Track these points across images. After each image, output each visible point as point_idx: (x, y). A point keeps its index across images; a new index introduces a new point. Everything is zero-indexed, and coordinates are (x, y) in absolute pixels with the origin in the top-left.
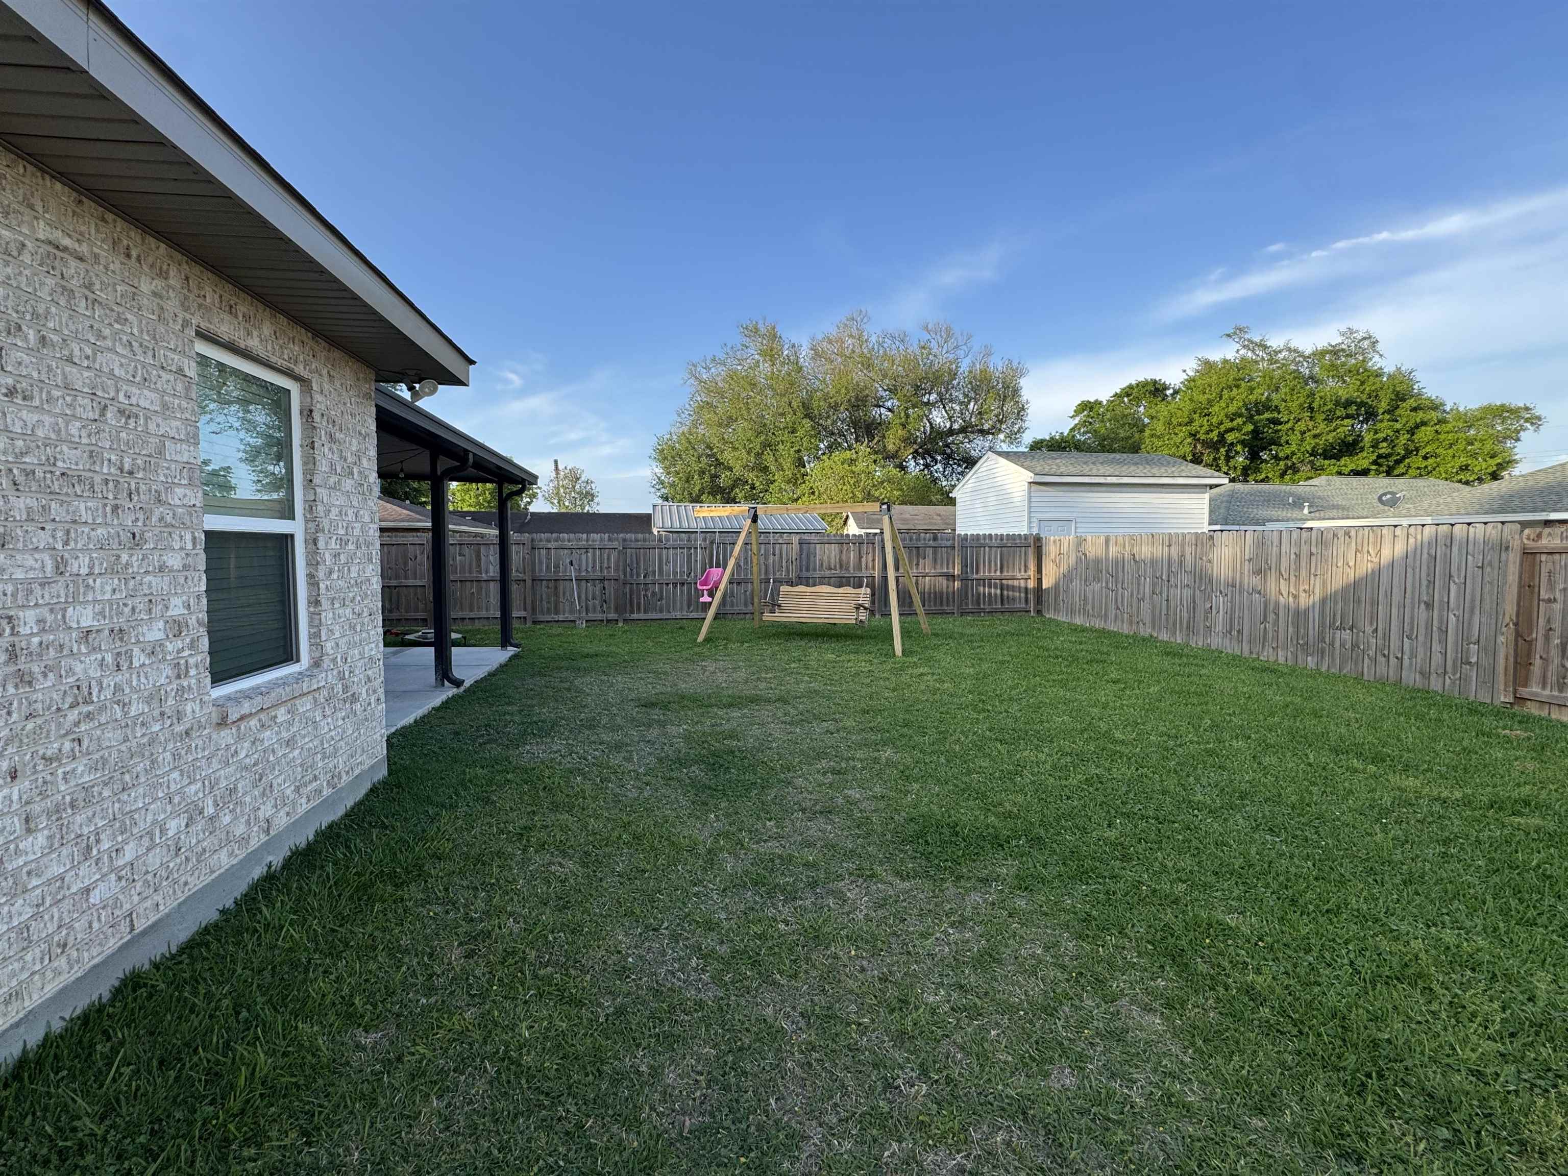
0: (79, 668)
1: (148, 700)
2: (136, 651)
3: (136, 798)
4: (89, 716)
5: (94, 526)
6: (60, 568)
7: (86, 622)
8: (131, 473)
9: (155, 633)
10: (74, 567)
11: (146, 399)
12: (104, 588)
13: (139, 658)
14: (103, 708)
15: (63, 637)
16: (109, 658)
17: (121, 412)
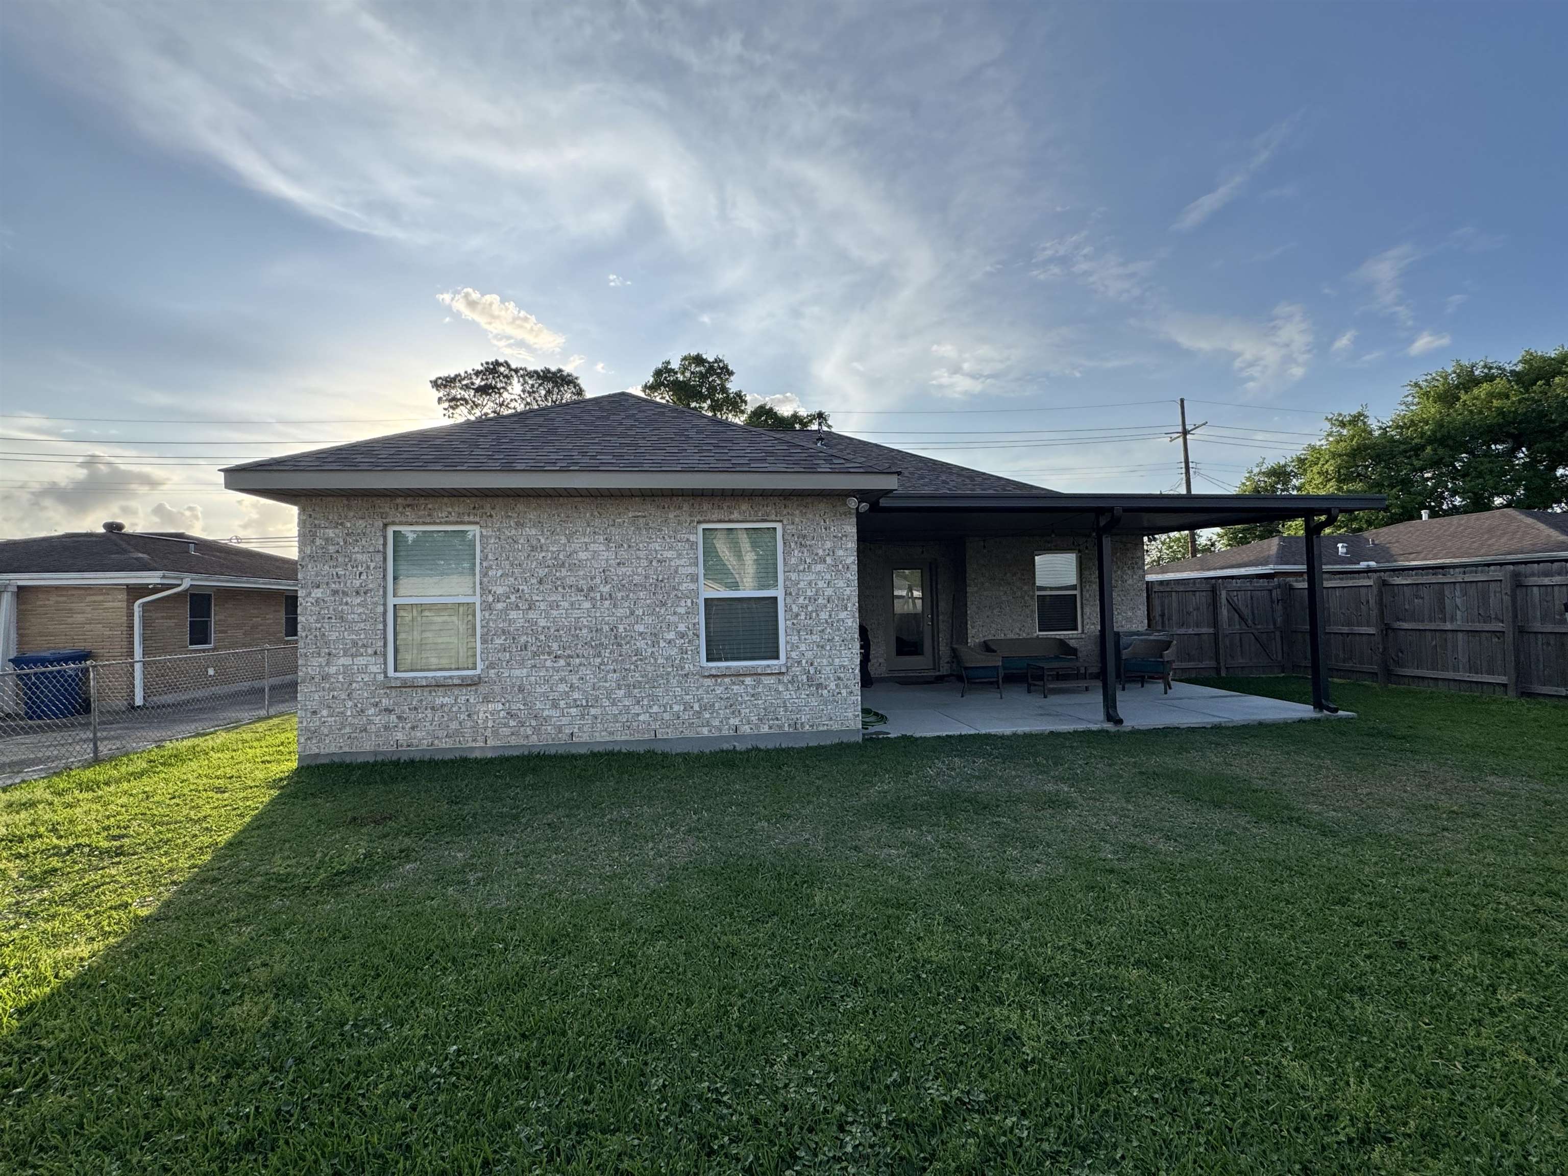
0: (638, 644)
1: (667, 659)
2: (661, 641)
3: (659, 692)
4: (641, 660)
5: (645, 600)
6: (632, 613)
7: (641, 630)
8: (662, 581)
9: (671, 636)
10: (637, 613)
11: (669, 554)
12: (648, 620)
13: (662, 644)
14: (646, 658)
15: (633, 634)
16: (649, 642)
17: (659, 561)
